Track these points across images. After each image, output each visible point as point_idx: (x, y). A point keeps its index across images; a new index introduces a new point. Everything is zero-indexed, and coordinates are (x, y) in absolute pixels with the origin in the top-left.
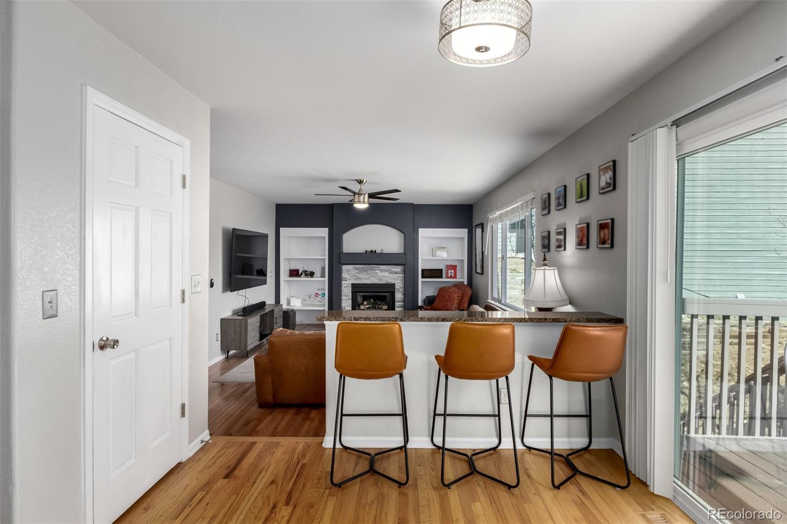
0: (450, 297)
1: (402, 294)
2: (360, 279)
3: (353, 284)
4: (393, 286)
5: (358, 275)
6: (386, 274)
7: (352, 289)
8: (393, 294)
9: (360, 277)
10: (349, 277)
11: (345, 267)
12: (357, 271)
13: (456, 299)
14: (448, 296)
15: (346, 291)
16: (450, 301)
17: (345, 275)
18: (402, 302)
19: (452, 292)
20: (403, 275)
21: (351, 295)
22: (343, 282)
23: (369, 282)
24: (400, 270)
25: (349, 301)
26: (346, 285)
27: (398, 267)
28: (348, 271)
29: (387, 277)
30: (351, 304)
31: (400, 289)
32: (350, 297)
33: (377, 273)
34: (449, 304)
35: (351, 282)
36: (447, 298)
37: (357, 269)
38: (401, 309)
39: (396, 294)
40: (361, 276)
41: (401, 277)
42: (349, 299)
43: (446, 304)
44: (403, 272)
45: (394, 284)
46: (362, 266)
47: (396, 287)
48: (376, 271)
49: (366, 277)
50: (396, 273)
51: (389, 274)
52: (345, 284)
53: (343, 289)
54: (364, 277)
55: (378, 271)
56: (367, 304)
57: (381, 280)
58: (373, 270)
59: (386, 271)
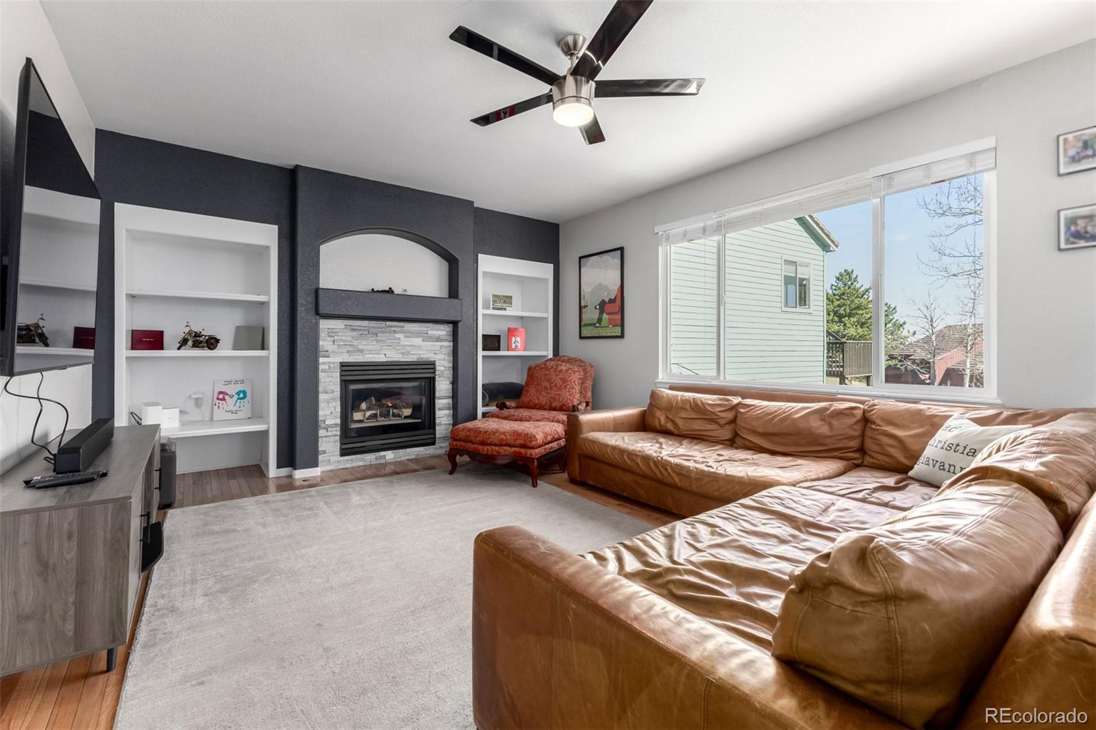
0: (564, 380)
1: (449, 382)
2: (361, 351)
3: (343, 365)
4: (431, 366)
5: (355, 343)
6: (418, 341)
7: (341, 376)
8: (431, 382)
9: (360, 347)
10: (336, 347)
11: (324, 324)
12: (355, 334)
13: (576, 382)
14: (561, 379)
15: (328, 380)
16: (565, 387)
17: (325, 343)
18: (448, 397)
19: (567, 370)
20: (451, 344)
21: (338, 389)
22: (321, 360)
23: (380, 358)
24: (444, 333)
25: (334, 404)
26: (326, 367)
27: (442, 327)
28: (332, 333)
29: (419, 347)
30: (339, 409)
31: (445, 372)
32: (338, 394)
33: (399, 339)
34: (565, 394)
35: (340, 359)
36: (559, 382)
37: (353, 330)
38: (447, 412)
39: (437, 383)
40: (362, 345)
41: (446, 347)
42: (334, 399)
43: (559, 395)
44: (450, 338)
45: (433, 363)
46: (366, 323)
47: (437, 368)
48: (397, 336)
49: (373, 348)
50: (438, 339)
51: (423, 341)
52: (324, 363)
53: (322, 376)
54: (370, 347)
55: (401, 336)
56: (369, 409)
57: (408, 353)
58: (390, 332)
59: (418, 335)
